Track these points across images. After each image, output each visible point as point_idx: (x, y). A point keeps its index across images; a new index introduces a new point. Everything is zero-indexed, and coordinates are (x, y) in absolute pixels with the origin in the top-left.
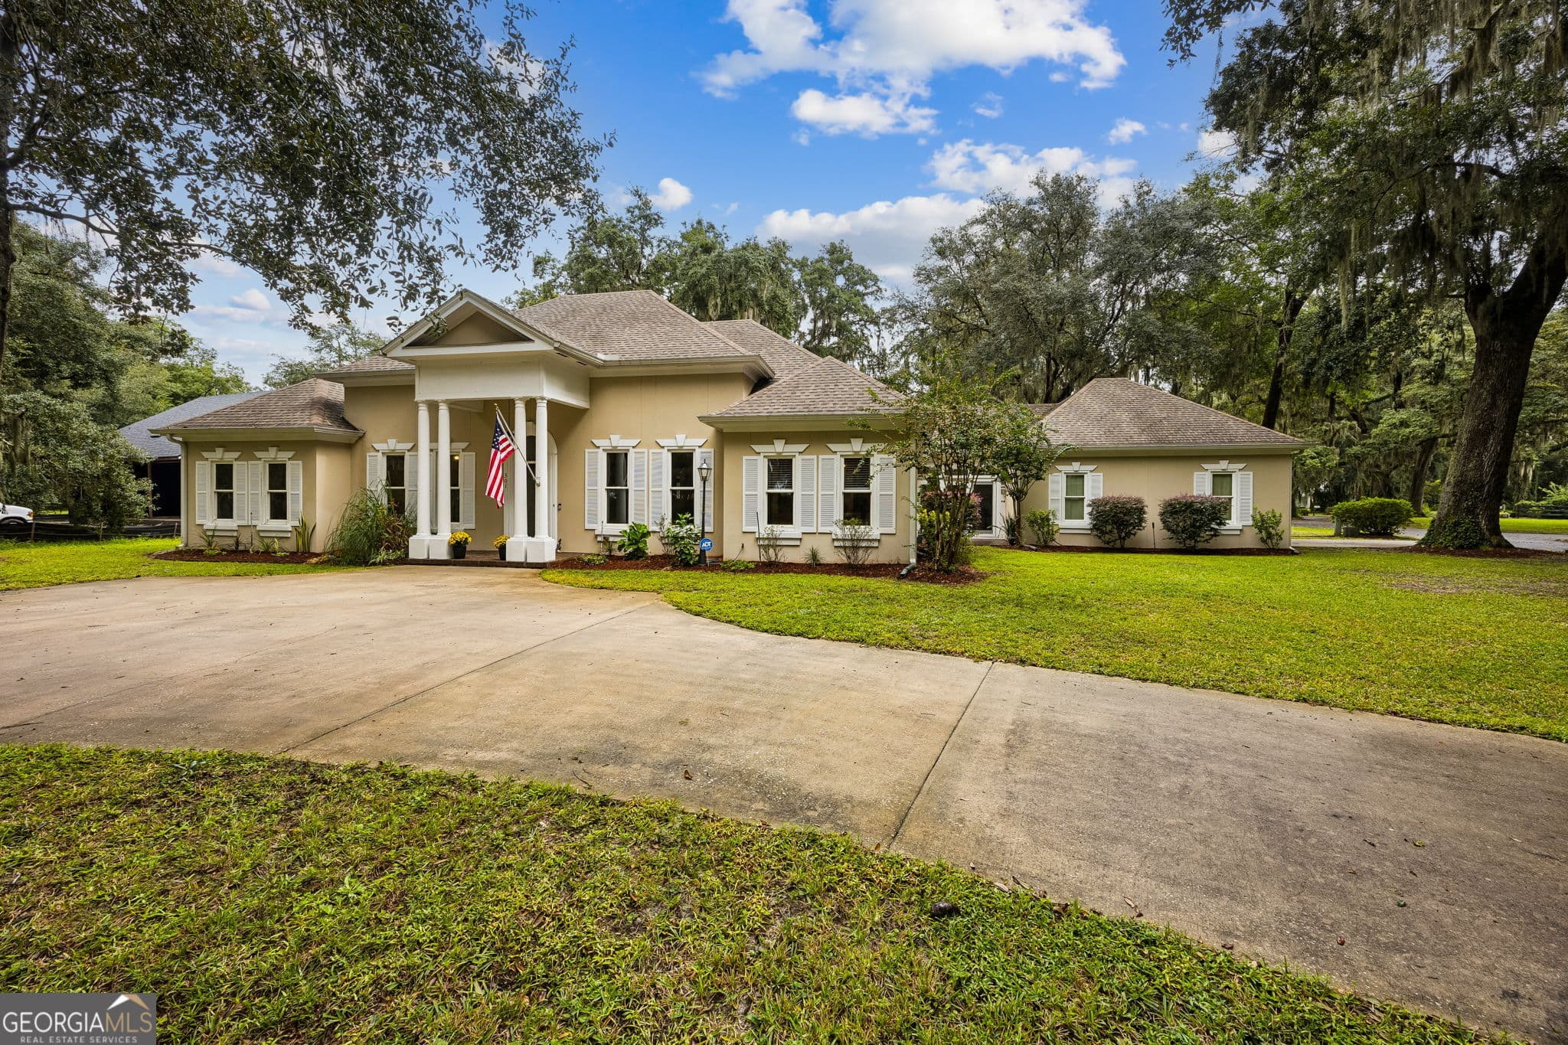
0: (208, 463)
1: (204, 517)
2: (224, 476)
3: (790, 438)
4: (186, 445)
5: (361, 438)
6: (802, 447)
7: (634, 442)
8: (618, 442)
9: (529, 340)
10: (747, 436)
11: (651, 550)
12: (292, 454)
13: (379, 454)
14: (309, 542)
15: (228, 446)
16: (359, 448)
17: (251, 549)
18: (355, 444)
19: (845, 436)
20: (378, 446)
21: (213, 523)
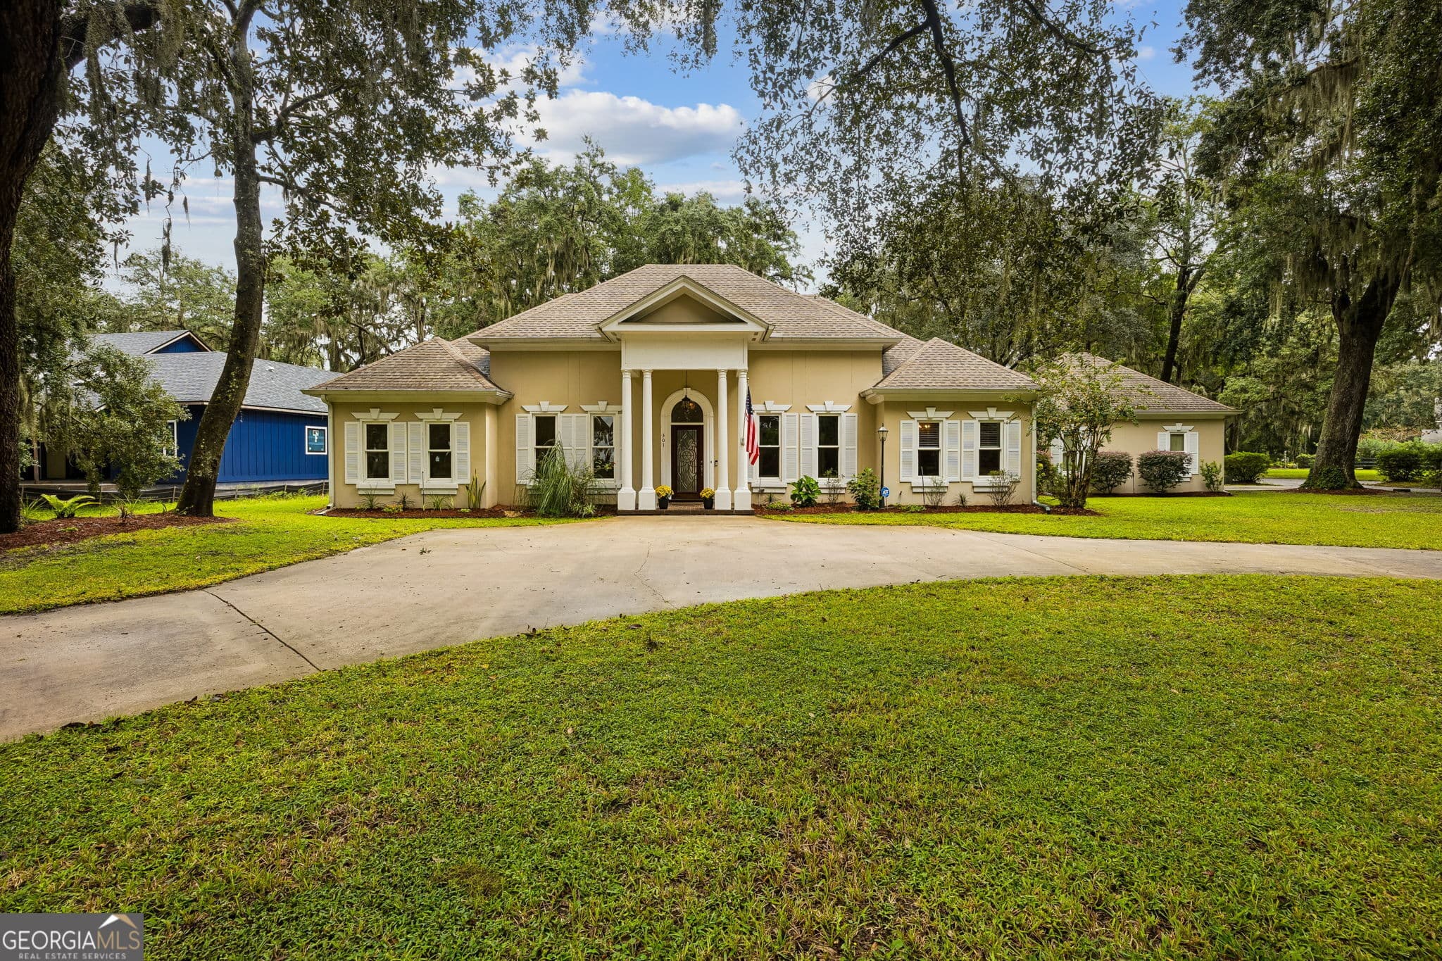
0: (359, 424)
1: (356, 476)
2: (377, 435)
3: (940, 406)
4: (333, 405)
5: (509, 399)
6: (949, 414)
7: (786, 407)
8: (772, 407)
9: (741, 321)
10: (904, 404)
11: (819, 499)
12: (457, 415)
13: (530, 416)
14: (479, 499)
15: (383, 407)
16: (506, 410)
17: (424, 507)
18: (501, 407)
19: (982, 406)
20: (526, 407)
21: (365, 482)
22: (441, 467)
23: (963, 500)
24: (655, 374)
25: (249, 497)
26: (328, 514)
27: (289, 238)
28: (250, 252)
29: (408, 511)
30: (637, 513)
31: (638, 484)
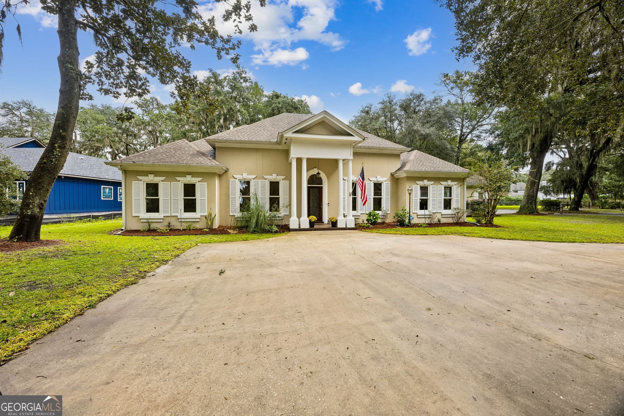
0: (141, 183)
3: (429, 179)
4: (125, 172)
5: (226, 171)
6: (432, 183)
9: (352, 135)
10: (413, 178)
11: (379, 221)
12: (200, 179)
13: (237, 180)
14: (212, 224)
15: (156, 173)
16: (224, 176)
17: (181, 228)
18: (222, 174)
19: (446, 179)
20: (235, 176)
21: (145, 215)
22: (190, 206)
23: (439, 221)
24: (309, 160)
25: (69, 221)
26: (123, 234)
27: (96, 74)
28: (69, 66)
29: (173, 231)
30: (300, 230)
31: (299, 215)
